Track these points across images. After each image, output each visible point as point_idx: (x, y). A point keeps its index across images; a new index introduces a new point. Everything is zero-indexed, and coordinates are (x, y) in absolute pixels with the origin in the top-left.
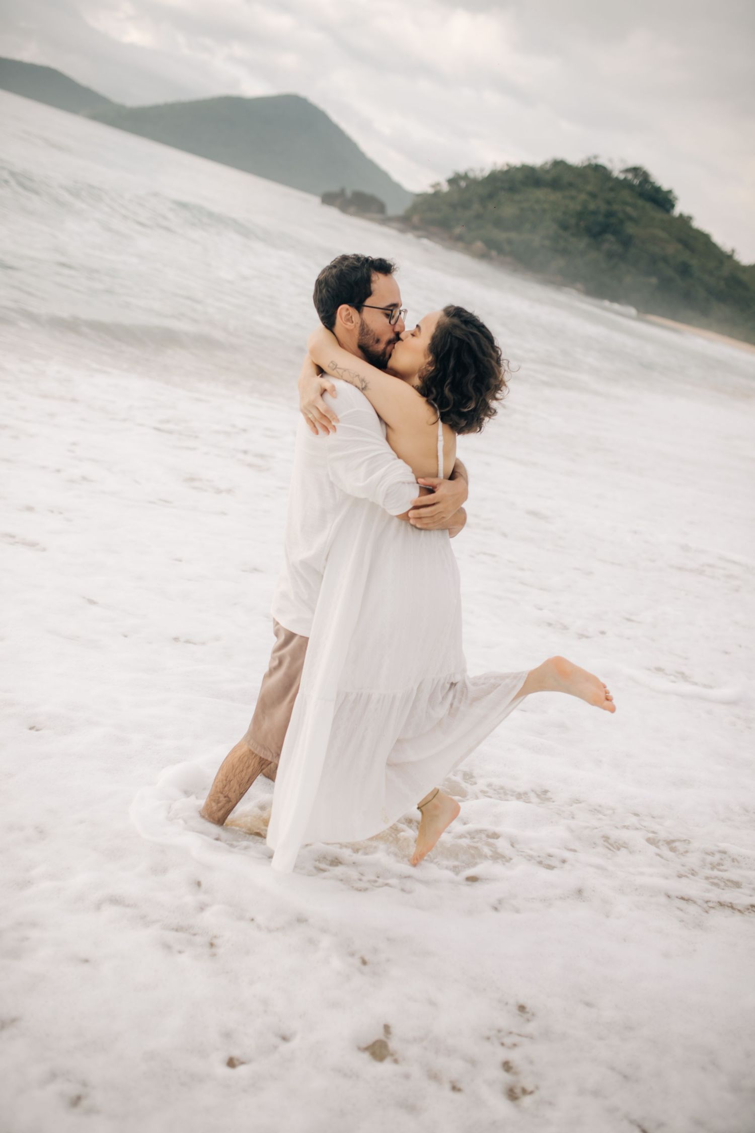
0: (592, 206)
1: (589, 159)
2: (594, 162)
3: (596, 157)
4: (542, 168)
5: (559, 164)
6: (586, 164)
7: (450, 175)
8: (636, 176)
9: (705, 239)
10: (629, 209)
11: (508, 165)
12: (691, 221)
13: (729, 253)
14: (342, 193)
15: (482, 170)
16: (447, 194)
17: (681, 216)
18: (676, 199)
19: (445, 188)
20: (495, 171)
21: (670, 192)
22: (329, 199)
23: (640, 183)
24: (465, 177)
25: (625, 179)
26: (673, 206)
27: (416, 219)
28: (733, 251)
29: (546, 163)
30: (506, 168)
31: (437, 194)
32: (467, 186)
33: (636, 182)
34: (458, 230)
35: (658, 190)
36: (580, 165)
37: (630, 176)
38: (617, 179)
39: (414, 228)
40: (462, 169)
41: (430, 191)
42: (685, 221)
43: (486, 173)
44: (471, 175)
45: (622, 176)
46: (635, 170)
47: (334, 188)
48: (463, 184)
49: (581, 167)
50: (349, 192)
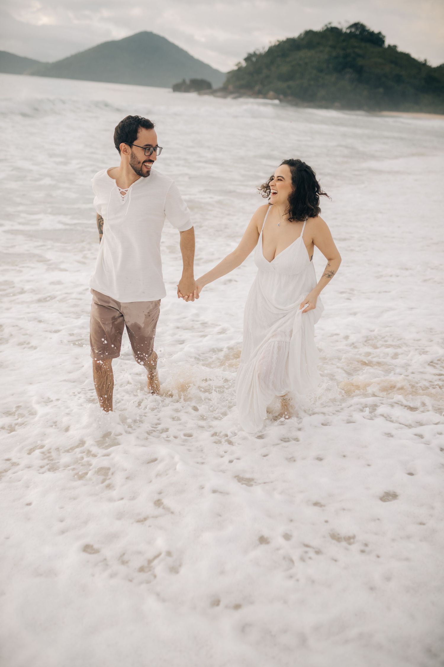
0: (334, 54)
1: (326, 26)
2: (329, 26)
3: (330, 23)
4: (299, 37)
5: (309, 34)
6: (325, 28)
7: (245, 56)
8: (357, 29)
9: (406, 57)
10: (357, 50)
11: (278, 41)
12: (396, 48)
13: (424, 62)
14: (184, 82)
15: (264, 48)
16: (246, 67)
17: (389, 46)
18: (384, 37)
19: (244, 64)
20: (271, 46)
21: (380, 33)
22: (178, 88)
23: (360, 32)
24: (255, 54)
25: (351, 32)
26: (383, 42)
27: (231, 87)
28: (426, 60)
29: (301, 34)
30: (277, 43)
31: (240, 69)
32: (256, 60)
33: (358, 32)
34: (257, 88)
35: (372, 34)
36: (322, 30)
37: (353, 30)
38: (346, 33)
39: (231, 93)
40: (251, 51)
41: (235, 68)
42: (392, 49)
43: (266, 49)
44: (258, 52)
45: (348, 31)
46: (356, 25)
47: (179, 80)
48: (254, 59)
49: (322, 31)
50: (188, 82)
